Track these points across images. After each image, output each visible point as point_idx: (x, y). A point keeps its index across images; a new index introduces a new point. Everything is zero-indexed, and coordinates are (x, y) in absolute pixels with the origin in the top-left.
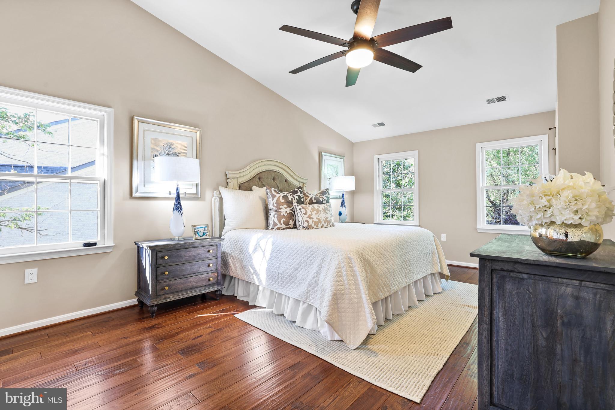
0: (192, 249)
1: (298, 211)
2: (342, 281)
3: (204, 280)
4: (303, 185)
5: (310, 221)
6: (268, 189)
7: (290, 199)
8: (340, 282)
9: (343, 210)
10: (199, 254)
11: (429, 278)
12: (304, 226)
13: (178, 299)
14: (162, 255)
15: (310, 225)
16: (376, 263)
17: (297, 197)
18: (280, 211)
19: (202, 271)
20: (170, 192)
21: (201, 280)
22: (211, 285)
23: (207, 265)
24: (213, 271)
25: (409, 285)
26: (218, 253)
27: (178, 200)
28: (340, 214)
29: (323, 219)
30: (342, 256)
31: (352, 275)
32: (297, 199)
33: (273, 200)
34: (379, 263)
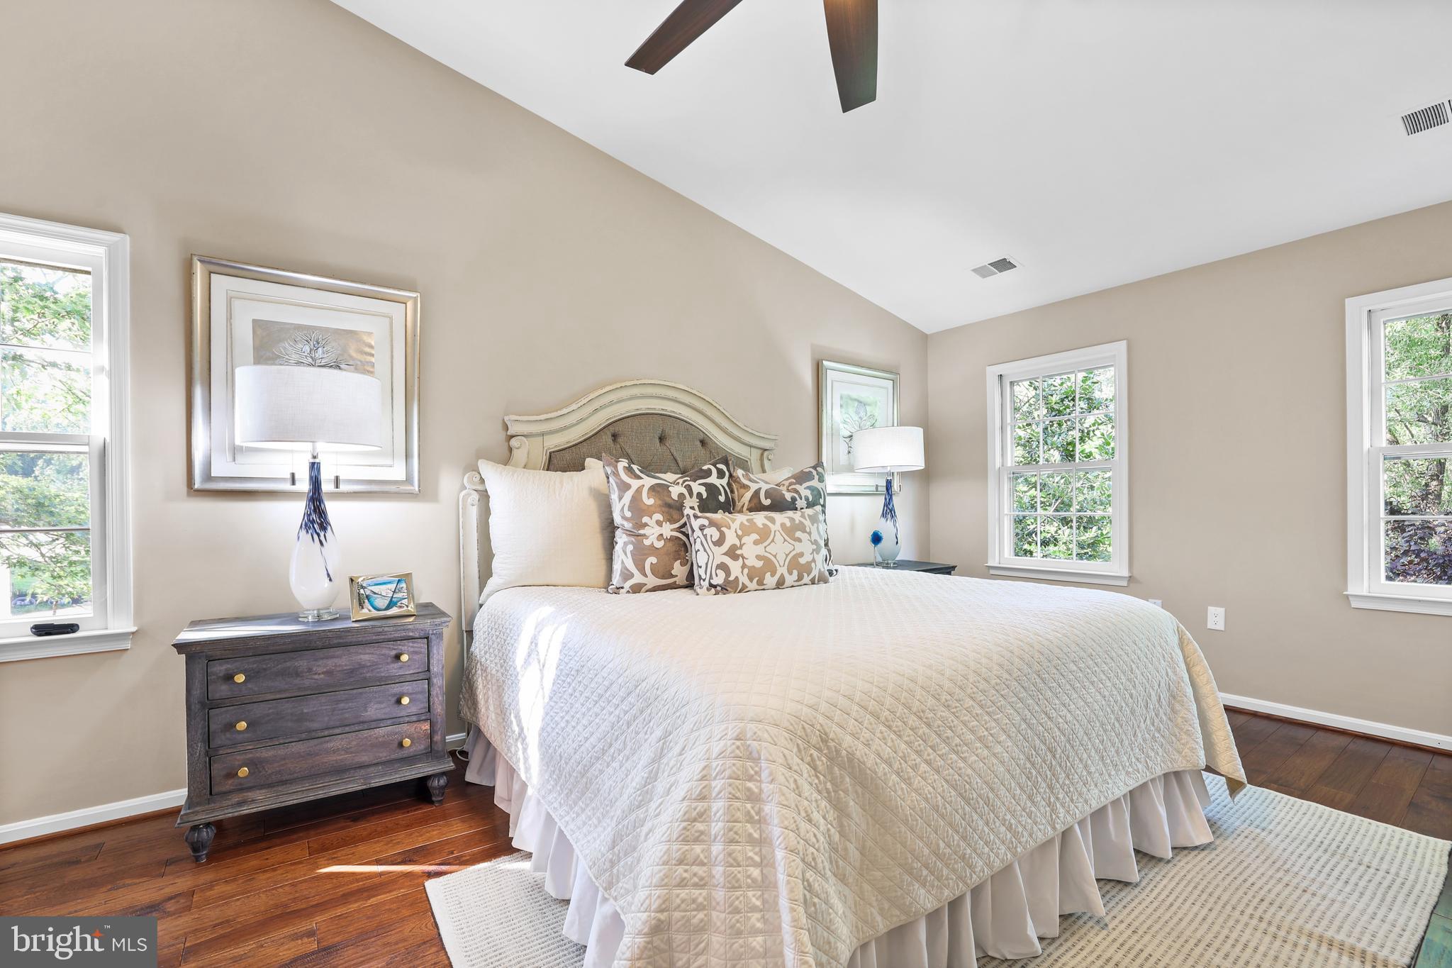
0: (339, 651)
1: (698, 533)
2: (703, 864)
3: (384, 745)
4: (762, 455)
5: (735, 567)
6: (609, 465)
7: (675, 497)
8: (695, 869)
9: (886, 528)
10: (362, 666)
11: (1157, 794)
12: (714, 582)
13: (283, 805)
14: (226, 670)
15: (732, 578)
16: (896, 766)
17: (703, 490)
18: (641, 532)
19: (374, 718)
20: (293, 475)
21: (373, 746)
22: (410, 760)
23: (394, 699)
24: (414, 718)
25: (1066, 835)
26: (434, 661)
27: (316, 499)
28: (876, 539)
29: (781, 557)
30: (722, 743)
31: (756, 835)
32: (699, 495)
33: (620, 499)
34: (915, 767)
